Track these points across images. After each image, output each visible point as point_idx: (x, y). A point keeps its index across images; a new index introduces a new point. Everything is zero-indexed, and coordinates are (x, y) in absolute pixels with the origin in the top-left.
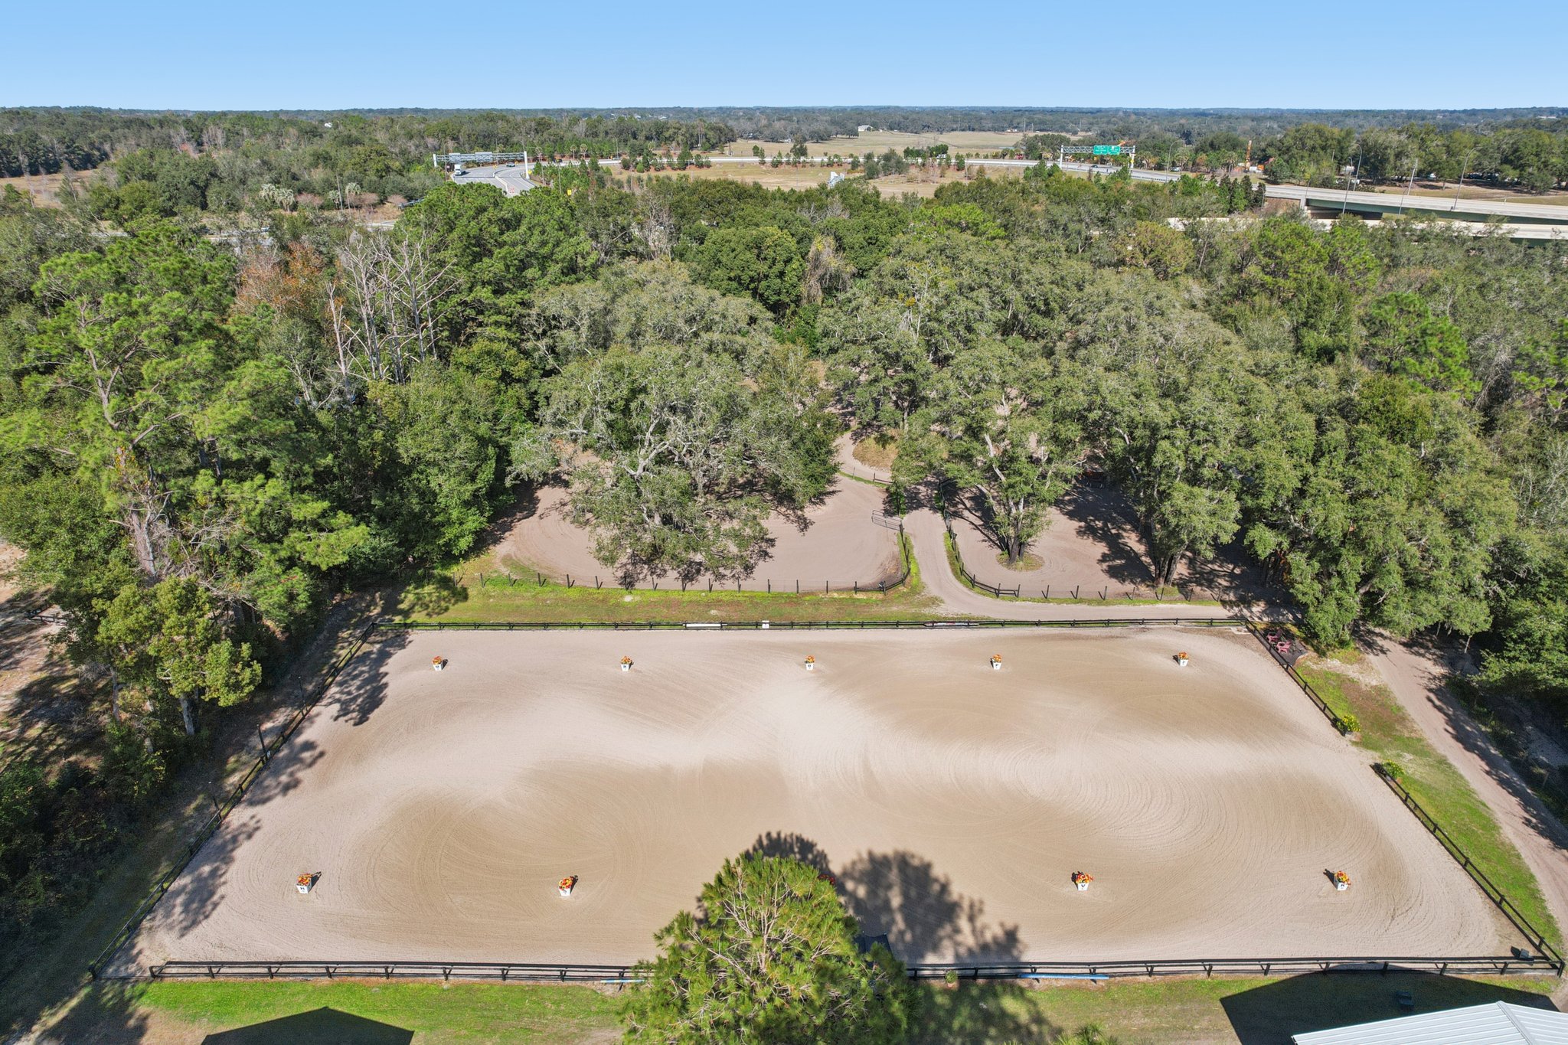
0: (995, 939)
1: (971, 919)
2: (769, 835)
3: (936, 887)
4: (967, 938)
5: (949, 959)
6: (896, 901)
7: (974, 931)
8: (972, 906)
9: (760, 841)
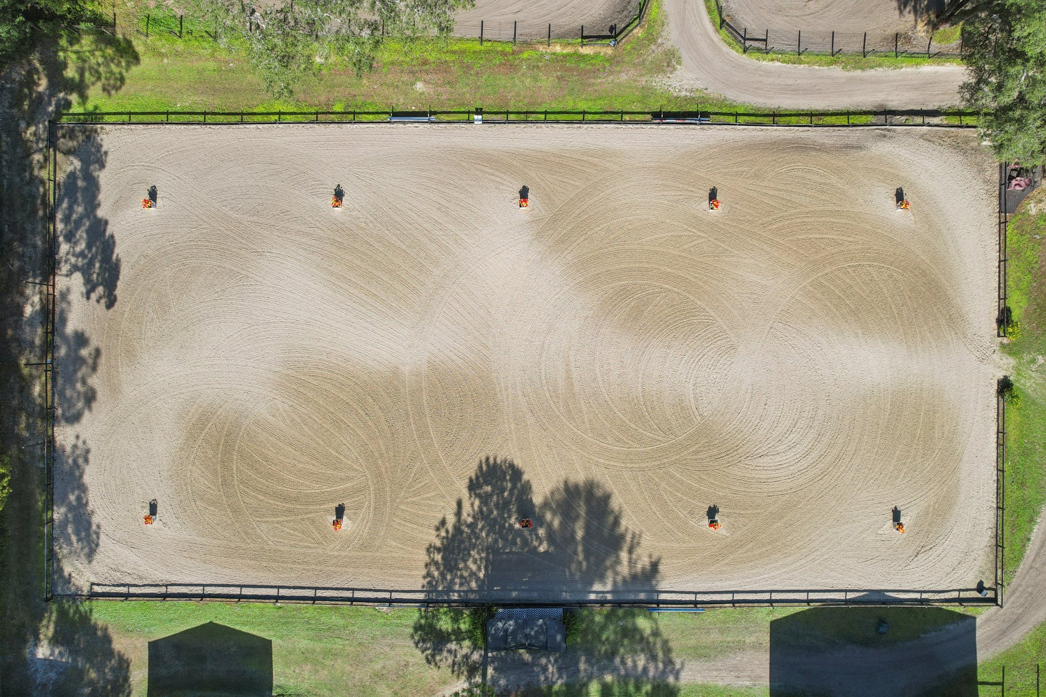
0: (643, 569)
1: (630, 551)
2: (487, 459)
3: (611, 519)
4: (624, 569)
5: (609, 587)
6: (580, 534)
7: (630, 561)
8: (633, 537)
9: (480, 467)
